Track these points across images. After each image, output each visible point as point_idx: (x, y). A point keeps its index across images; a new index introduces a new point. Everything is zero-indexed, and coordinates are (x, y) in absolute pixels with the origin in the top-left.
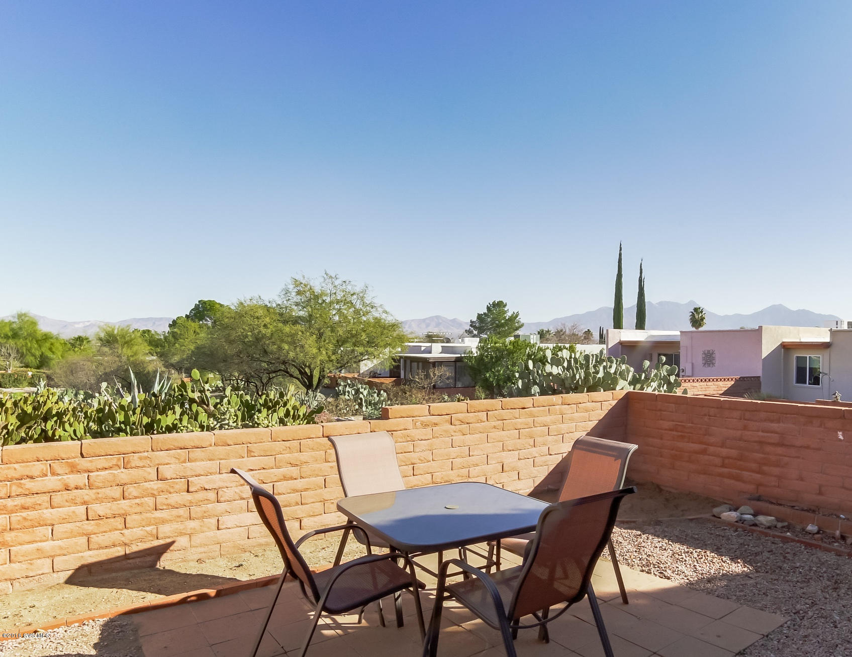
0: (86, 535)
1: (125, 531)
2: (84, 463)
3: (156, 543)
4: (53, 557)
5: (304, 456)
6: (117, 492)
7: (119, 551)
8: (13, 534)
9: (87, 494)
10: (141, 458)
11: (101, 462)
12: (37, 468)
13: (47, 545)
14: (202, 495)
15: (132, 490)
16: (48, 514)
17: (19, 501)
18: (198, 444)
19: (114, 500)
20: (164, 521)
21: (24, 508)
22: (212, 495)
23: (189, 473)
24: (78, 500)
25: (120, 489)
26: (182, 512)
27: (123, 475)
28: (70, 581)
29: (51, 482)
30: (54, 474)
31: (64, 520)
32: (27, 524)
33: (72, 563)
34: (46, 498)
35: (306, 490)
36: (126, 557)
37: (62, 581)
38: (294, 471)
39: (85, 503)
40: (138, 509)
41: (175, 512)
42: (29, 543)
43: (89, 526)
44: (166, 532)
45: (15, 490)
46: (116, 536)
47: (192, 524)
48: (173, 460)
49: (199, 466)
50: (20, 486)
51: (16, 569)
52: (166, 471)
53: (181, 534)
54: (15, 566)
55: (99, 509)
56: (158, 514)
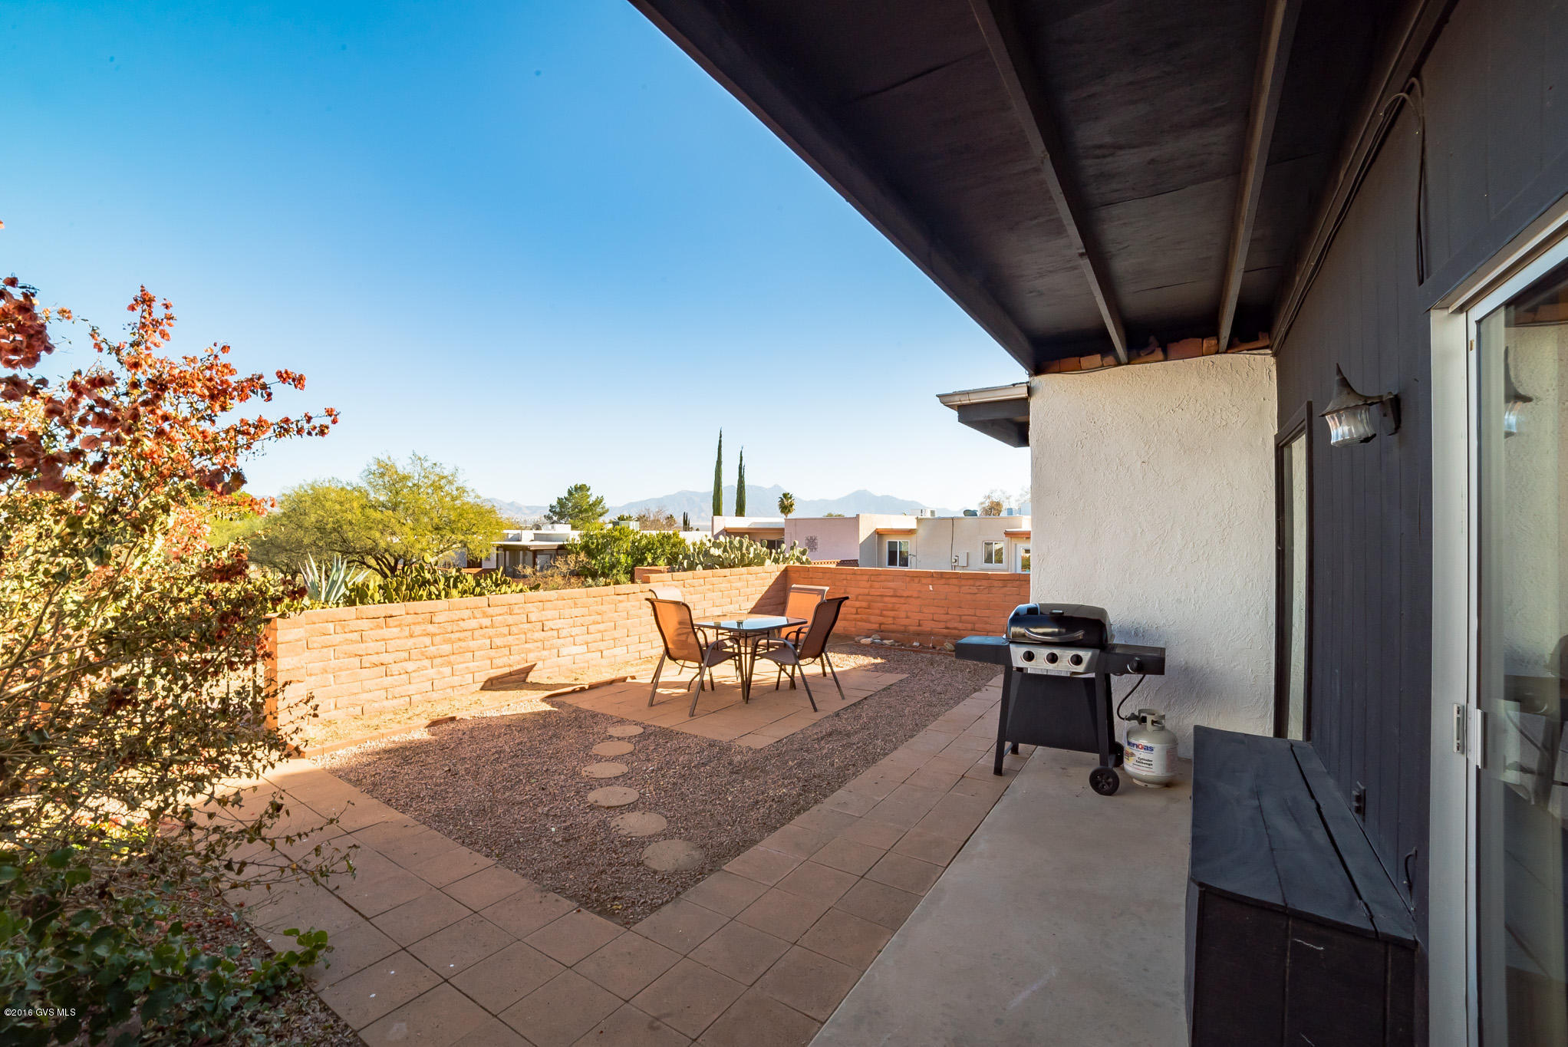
0: (489, 658)
1: (511, 657)
2: (490, 611)
3: (526, 665)
4: (473, 673)
5: (604, 608)
6: (506, 630)
7: (507, 670)
8: (454, 656)
9: (490, 631)
10: (519, 608)
11: (497, 610)
12: (467, 613)
13: (471, 665)
14: (550, 633)
15: (514, 629)
16: (472, 644)
17: (457, 635)
18: (548, 599)
19: (505, 635)
20: (530, 651)
21: (460, 640)
22: (555, 633)
23: (544, 619)
24: (487, 635)
25: (507, 628)
26: (539, 644)
27: (510, 619)
28: (483, 689)
29: (473, 624)
30: (474, 618)
31: (480, 649)
32: (461, 650)
33: (483, 677)
34: (470, 633)
35: (605, 631)
36: (511, 674)
37: (478, 689)
38: (598, 618)
39: (490, 637)
40: (517, 642)
41: (536, 644)
42: (461, 663)
43: (492, 653)
44: (532, 658)
45: (455, 628)
46: (505, 660)
47: (545, 653)
48: (535, 609)
49: (549, 614)
50: (458, 625)
51: (456, 680)
52: (533, 617)
53: (540, 660)
54: (455, 678)
55: (498, 641)
56: (527, 646)
